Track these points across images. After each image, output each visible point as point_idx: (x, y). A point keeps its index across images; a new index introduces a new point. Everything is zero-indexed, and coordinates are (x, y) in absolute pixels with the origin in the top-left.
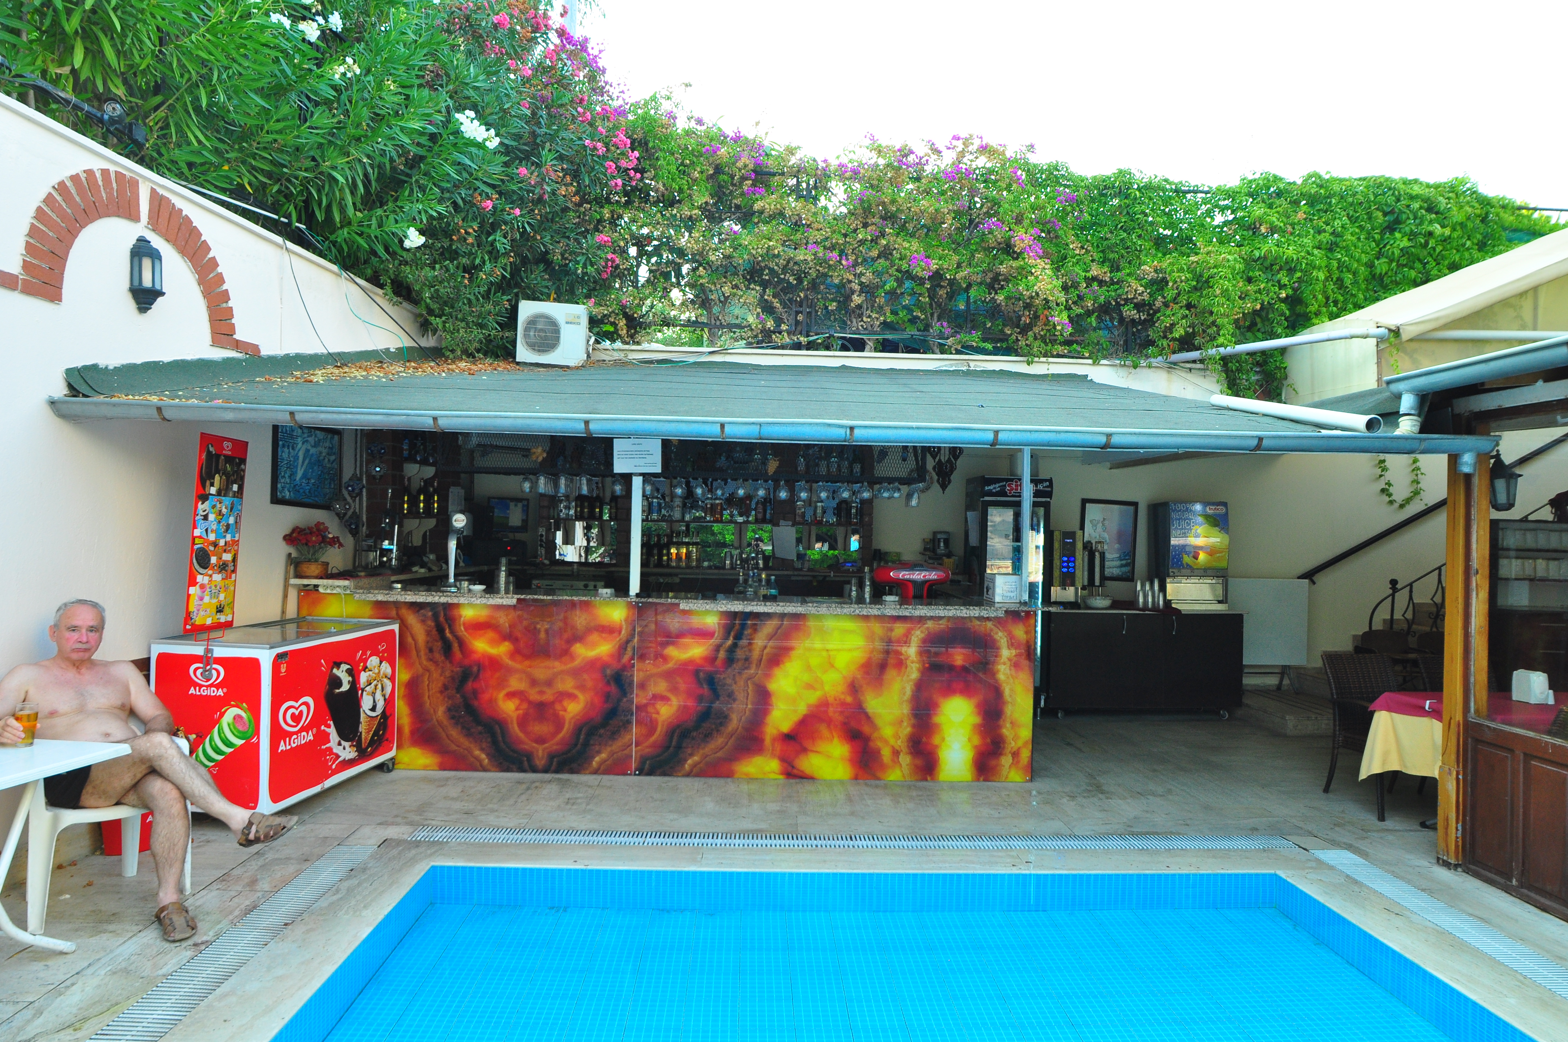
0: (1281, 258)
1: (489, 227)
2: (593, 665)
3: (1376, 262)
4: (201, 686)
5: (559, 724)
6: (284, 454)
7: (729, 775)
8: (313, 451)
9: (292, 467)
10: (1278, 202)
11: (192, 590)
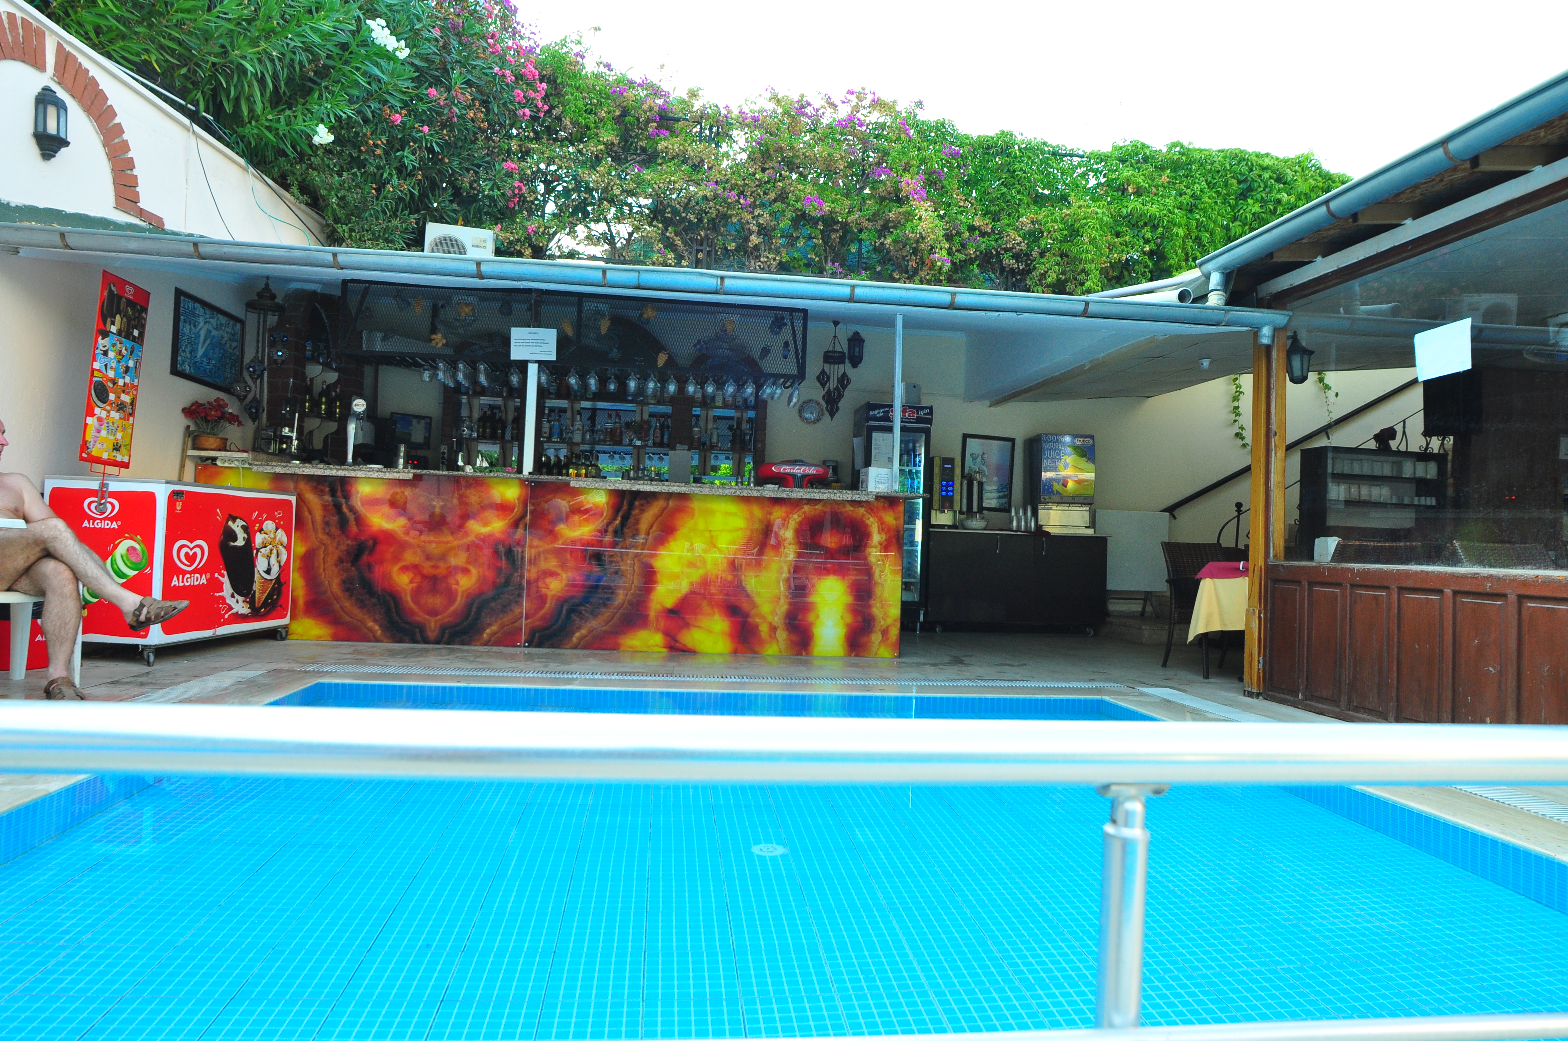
0: (1146, 215)
1: (397, 143)
2: (485, 539)
3: (1231, 225)
4: (95, 519)
5: (451, 596)
6: (185, 329)
7: (616, 647)
8: (214, 333)
9: (193, 343)
10: (1144, 166)
11: (89, 420)
